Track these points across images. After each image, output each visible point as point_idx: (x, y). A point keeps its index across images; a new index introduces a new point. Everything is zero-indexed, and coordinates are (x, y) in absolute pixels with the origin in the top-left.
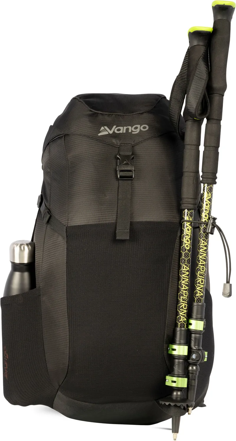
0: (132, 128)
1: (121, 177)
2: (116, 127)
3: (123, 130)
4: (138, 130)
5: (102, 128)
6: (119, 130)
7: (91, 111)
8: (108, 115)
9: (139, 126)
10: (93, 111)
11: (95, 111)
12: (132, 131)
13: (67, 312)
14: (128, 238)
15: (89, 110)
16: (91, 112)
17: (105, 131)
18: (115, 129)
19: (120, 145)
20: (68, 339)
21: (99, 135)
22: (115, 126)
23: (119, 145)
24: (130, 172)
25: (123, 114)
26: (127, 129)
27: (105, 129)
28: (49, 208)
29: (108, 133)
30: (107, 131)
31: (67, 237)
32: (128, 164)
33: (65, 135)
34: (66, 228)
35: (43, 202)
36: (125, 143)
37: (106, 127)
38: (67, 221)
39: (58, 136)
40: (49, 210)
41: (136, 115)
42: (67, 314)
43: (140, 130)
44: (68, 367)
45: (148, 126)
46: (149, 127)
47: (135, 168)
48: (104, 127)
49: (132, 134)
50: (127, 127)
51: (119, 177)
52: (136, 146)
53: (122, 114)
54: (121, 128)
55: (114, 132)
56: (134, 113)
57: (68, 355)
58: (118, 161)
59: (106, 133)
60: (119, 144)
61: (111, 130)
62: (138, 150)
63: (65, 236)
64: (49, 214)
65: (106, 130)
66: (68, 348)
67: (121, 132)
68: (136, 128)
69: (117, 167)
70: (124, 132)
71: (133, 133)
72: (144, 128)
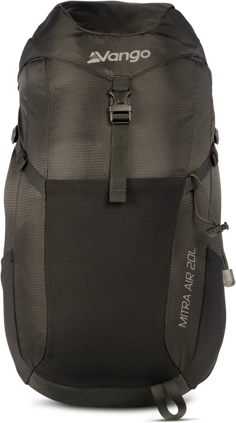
0: (129, 54)
1: (114, 121)
2: (110, 53)
3: (118, 57)
4: (137, 58)
5: (93, 54)
6: (113, 57)
7: (79, 29)
8: (100, 36)
9: (138, 52)
10: (81, 30)
11: (84, 30)
12: (130, 59)
13: (45, 284)
14: (124, 200)
15: (76, 28)
16: (79, 31)
17: (96, 58)
18: (108, 55)
19: (114, 78)
20: (46, 317)
21: (88, 62)
22: (108, 52)
23: (112, 78)
24: (126, 115)
25: (120, 35)
26: (124, 56)
27: (96, 54)
28: (25, 150)
29: (99, 61)
30: (99, 58)
31: (46, 193)
32: (124, 104)
33: (46, 58)
34: (45, 181)
35: (19, 139)
36: (120, 75)
37: (97, 53)
38: (47, 173)
39: (37, 58)
40: (25, 153)
41: (135, 36)
42: (45, 288)
43: (140, 57)
44: (45, 350)
45: (150, 51)
46: (151, 53)
47: (132, 108)
48: (95, 52)
49: (130, 63)
50: (124, 53)
51: (112, 119)
52: (134, 79)
53: (118, 35)
54: (116, 54)
55: (107, 59)
56: (133, 34)
57: (45, 336)
58: (111, 99)
59: (96, 61)
60: (112, 76)
61: (103, 57)
62: (137, 84)
63: (44, 192)
64: (25, 159)
65: (97, 56)
66: (45, 328)
67: (116, 59)
68: (135, 55)
69: (110, 107)
70: (120, 59)
71: (131, 61)
72: (145, 54)
